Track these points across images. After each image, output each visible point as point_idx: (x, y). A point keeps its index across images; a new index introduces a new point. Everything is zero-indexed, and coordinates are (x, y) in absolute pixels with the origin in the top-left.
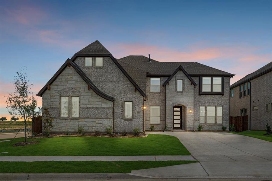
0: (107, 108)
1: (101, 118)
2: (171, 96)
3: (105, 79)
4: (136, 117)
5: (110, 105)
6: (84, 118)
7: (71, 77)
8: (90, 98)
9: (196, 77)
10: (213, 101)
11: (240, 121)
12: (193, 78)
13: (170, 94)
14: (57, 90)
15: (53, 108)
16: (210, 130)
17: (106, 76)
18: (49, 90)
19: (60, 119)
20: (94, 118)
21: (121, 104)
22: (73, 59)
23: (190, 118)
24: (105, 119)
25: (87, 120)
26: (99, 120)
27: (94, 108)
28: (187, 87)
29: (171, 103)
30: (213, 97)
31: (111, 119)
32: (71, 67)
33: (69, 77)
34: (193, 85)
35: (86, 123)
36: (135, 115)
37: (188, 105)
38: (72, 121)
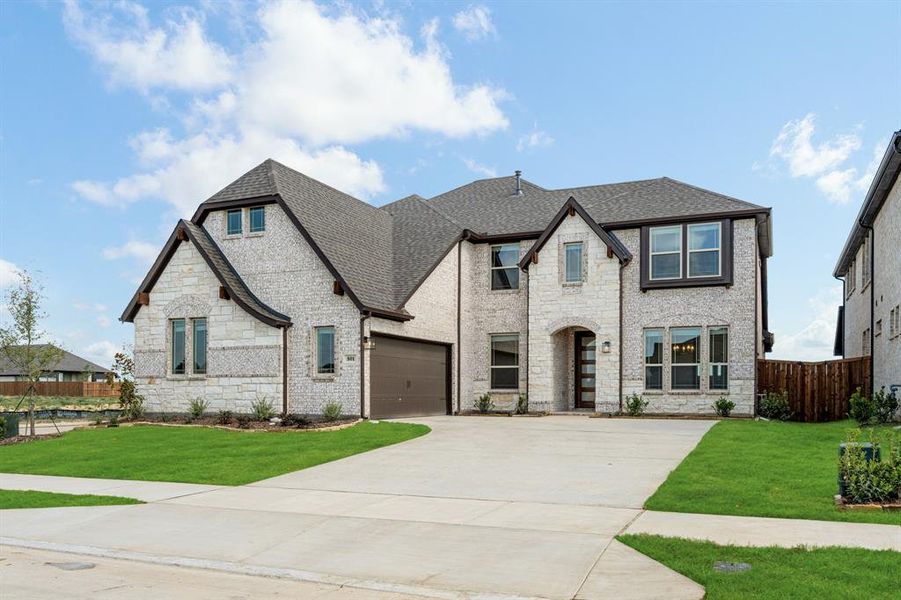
0: (267, 347)
1: (252, 376)
2: (543, 299)
3: (269, 266)
4: (342, 372)
5: (274, 337)
6: (217, 376)
7: (190, 266)
8: (229, 321)
9: (629, 232)
10: (692, 309)
11: (837, 379)
12: (619, 235)
13: (541, 294)
14: (161, 303)
15: (154, 351)
16: (682, 411)
17: (272, 258)
18: (147, 304)
19: (168, 380)
20: (239, 376)
21: (306, 334)
22: (197, 218)
23: (606, 370)
24: (262, 380)
25: (223, 381)
26: (248, 380)
27: (237, 348)
28: (595, 267)
29: (545, 323)
30: (693, 297)
31: (277, 379)
32: (191, 242)
33: (185, 268)
34: (616, 260)
35: (219, 390)
36: (341, 365)
37: (600, 328)
38: (192, 383)
